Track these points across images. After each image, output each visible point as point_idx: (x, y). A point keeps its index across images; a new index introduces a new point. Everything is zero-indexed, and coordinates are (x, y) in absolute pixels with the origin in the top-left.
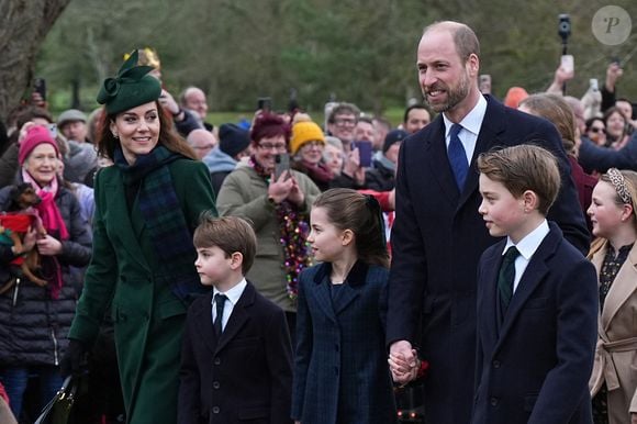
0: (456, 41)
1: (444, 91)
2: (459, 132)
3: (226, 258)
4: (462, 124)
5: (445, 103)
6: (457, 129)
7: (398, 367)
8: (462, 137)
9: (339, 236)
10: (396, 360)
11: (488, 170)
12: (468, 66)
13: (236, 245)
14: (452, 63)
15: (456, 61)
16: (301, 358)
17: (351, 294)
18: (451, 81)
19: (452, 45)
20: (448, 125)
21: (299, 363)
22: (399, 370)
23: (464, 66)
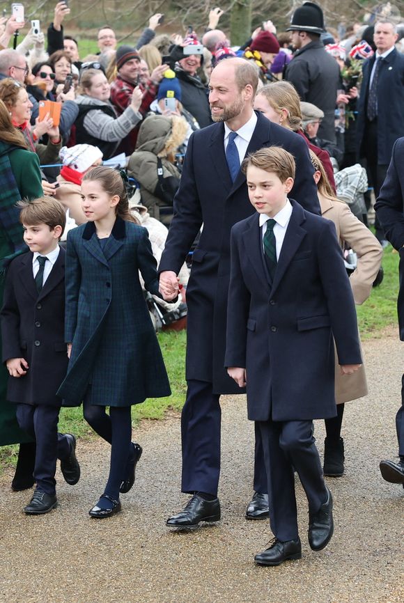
0: (237, 73)
1: (221, 108)
2: (235, 138)
3: (51, 231)
4: (237, 132)
5: (221, 116)
6: (234, 135)
7: (168, 289)
8: (237, 141)
9: (109, 201)
10: (166, 284)
11: (265, 166)
12: (244, 93)
13: (57, 220)
14: (230, 90)
15: (234, 89)
16: (72, 296)
17: (117, 244)
18: (227, 102)
19: (233, 77)
20: (228, 131)
21: (71, 300)
22: (168, 291)
23: (240, 93)
